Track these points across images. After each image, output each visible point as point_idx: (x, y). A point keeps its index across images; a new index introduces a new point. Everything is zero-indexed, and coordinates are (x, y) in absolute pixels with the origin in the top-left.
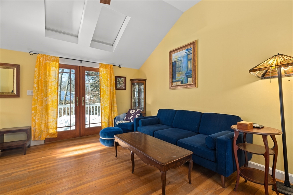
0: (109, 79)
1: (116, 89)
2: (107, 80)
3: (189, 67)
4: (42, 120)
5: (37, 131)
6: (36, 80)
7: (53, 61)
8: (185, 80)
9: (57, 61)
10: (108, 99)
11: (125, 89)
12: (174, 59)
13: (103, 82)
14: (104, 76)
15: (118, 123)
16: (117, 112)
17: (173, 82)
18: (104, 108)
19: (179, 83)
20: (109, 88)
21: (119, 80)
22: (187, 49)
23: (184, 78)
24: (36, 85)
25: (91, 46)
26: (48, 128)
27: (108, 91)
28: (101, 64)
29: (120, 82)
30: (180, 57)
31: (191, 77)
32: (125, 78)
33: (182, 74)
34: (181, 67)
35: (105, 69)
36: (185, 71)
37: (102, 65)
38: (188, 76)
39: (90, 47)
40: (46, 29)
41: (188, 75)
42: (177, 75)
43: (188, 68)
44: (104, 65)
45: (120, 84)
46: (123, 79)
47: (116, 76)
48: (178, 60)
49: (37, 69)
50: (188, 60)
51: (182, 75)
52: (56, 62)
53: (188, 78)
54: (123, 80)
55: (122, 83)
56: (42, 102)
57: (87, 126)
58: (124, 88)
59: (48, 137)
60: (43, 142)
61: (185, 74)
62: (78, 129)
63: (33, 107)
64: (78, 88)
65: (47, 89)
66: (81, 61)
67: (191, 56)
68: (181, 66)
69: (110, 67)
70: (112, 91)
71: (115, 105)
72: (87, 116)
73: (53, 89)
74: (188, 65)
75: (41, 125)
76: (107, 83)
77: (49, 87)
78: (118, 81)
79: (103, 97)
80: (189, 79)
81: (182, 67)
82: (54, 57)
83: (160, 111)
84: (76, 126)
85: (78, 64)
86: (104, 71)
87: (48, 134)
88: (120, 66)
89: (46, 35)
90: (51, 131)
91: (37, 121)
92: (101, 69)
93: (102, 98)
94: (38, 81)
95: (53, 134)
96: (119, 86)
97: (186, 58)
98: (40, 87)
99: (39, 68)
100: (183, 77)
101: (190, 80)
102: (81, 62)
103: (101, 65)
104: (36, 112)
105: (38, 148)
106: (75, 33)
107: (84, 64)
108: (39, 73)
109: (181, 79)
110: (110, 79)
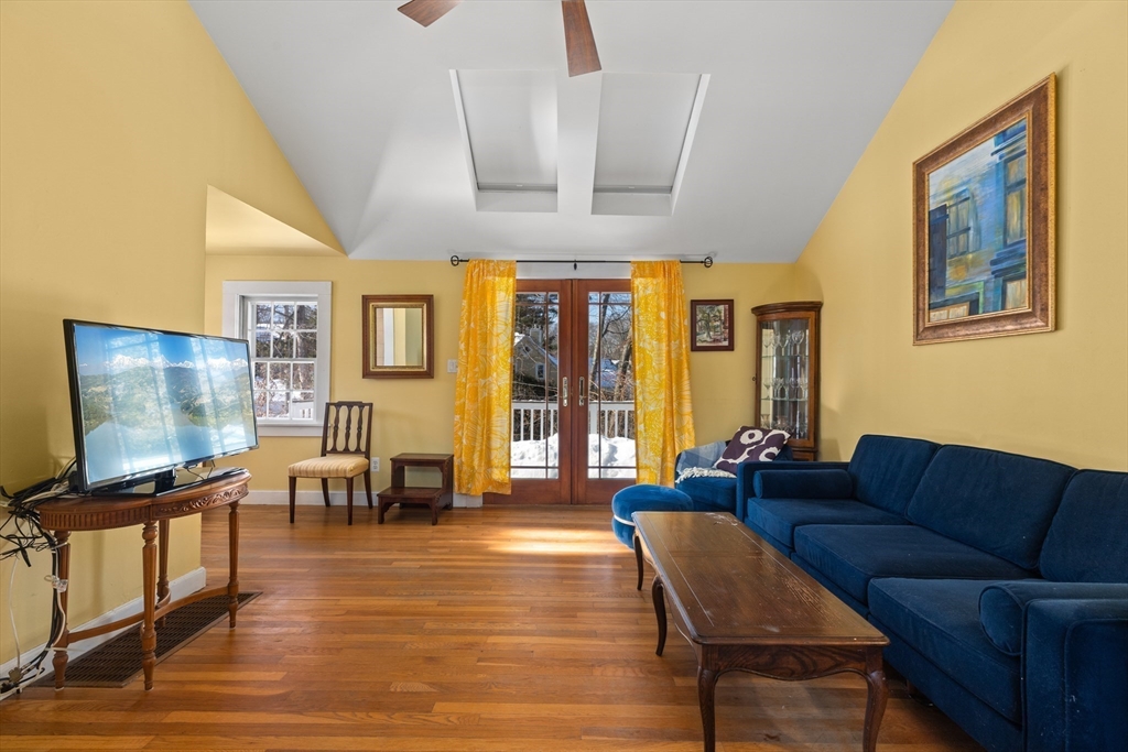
0: (663, 315)
1: (694, 348)
2: (658, 318)
3: (1014, 222)
4: (475, 439)
5: (465, 468)
6: (463, 331)
7: (501, 275)
8: (990, 295)
9: (511, 273)
10: (660, 385)
11: (731, 348)
12: (935, 196)
13: (642, 324)
14: (646, 303)
15: (685, 474)
16: (693, 434)
17: (932, 307)
18: (645, 416)
19: (961, 312)
20: (664, 346)
21: (704, 313)
22: (1004, 132)
23: (986, 282)
24: (462, 346)
25: (595, 211)
26: (489, 464)
27: (659, 355)
28: (635, 262)
29: (708, 322)
30: (965, 179)
31: (1022, 277)
32: (730, 303)
33: (974, 263)
34: (971, 232)
35: (649, 280)
36: (991, 247)
37: (642, 268)
38: (1006, 273)
39: (593, 213)
40: (480, 187)
41: (1004, 265)
42: (949, 271)
43: (1006, 232)
44: (646, 265)
45: (708, 328)
46: (722, 307)
47: (692, 301)
48: (958, 195)
49: (465, 303)
50: (1009, 189)
51: (978, 270)
52: (509, 276)
53: (1005, 281)
54: (720, 312)
55: (718, 323)
56: (475, 391)
57: (593, 474)
58: (726, 343)
59: (490, 489)
60: (479, 503)
61: (993, 263)
62: (566, 480)
63: (458, 403)
64: (568, 348)
65: (485, 356)
66: (575, 263)
67: (1022, 169)
68: (971, 224)
69: (673, 269)
70: (673, 356)
71: (687, 408)
72: (593, 438)
73: (501, 354)
74: (1006, 215)
75: (473, 453)
76: (659, 328)
77: (491, 350)
78: (699, 316)
79: (643, 377)
80: (1012, 287)
81: (978, 231)
82: (504, 261)
83: (869, 444)
84: (560, 468)
85: (566, 273)
86: (646, 288)
87: (490, 481)
88: (707, 263)
89: (479, 206)
90: (497, 475)
91: (464, 441)
92: (638, 282)
93: (638, 381)
94: (468, 333)
95: (501, 484)
96: (704, 338)
97: (998, 182)
98: (472, 352)
99: (470, 299)
100: (980, 281)
101: (1018, 290)
102: (575, 266)
103: (638, 267)
104: (462, 419)
105: (467, 514)
106: (548, 181)
107: (584, 273)
108: (470, 313)
109: (973, 288)
110: (669, 314)
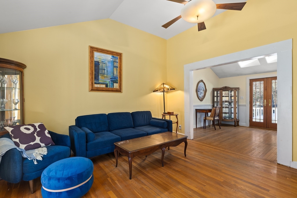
3: (115, 73)
8: (110, 84)
12: (96, 58)
17: (95, 83)
19: (104, 86)
22: (114, 56)
23: (109, 82)
30: (105, 59)
31: (117, 83)
33: (106, 77)
34: (106, 71)
36: (110, 76)
41: (113, 80)
42: (100, 77)
43: (113, 74)
48: (102, 61)
50: (114, 67)
51: (107, 79)
53: (113, 83)
61: (111, 78)
67: (117, 64)
68: (106, 69)
74: (113, 71)
80: (115, 84)
81: (107, 71)
97: (112, 64)
100: (108, 81)
101: (116, 86)
109: (106, 82)
